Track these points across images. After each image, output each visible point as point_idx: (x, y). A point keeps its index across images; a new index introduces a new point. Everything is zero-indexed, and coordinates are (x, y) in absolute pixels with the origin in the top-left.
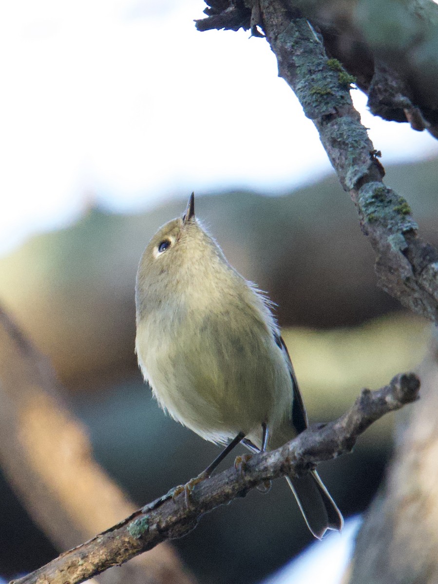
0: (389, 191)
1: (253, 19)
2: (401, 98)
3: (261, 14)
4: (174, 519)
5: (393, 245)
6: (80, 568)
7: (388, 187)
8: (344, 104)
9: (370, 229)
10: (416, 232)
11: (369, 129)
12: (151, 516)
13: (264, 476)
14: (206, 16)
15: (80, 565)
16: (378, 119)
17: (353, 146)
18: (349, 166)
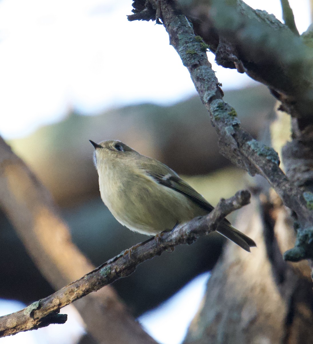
0: (226, 104)
1: (157, 15)
2: (232, 56)
3: (161, 12)
4: (124, 267)
5: (227, 132)
6: (75, 293)
7: (226, 102)
8: (203, 59)
9: (216, 124)
10: (239, 125)
11: (216, 72)
12: (112, 265)
13: (170, 244)
14: (133, 13)
15: (75, 291)
16: (221, 67)
17: (207, 81)
18: (205, 91)
